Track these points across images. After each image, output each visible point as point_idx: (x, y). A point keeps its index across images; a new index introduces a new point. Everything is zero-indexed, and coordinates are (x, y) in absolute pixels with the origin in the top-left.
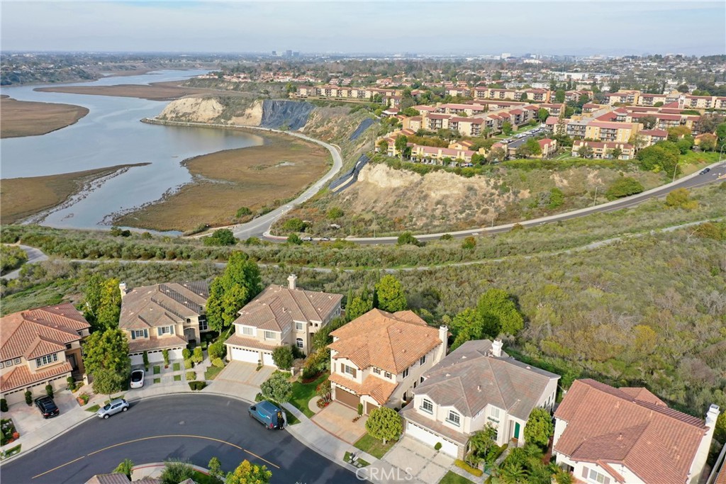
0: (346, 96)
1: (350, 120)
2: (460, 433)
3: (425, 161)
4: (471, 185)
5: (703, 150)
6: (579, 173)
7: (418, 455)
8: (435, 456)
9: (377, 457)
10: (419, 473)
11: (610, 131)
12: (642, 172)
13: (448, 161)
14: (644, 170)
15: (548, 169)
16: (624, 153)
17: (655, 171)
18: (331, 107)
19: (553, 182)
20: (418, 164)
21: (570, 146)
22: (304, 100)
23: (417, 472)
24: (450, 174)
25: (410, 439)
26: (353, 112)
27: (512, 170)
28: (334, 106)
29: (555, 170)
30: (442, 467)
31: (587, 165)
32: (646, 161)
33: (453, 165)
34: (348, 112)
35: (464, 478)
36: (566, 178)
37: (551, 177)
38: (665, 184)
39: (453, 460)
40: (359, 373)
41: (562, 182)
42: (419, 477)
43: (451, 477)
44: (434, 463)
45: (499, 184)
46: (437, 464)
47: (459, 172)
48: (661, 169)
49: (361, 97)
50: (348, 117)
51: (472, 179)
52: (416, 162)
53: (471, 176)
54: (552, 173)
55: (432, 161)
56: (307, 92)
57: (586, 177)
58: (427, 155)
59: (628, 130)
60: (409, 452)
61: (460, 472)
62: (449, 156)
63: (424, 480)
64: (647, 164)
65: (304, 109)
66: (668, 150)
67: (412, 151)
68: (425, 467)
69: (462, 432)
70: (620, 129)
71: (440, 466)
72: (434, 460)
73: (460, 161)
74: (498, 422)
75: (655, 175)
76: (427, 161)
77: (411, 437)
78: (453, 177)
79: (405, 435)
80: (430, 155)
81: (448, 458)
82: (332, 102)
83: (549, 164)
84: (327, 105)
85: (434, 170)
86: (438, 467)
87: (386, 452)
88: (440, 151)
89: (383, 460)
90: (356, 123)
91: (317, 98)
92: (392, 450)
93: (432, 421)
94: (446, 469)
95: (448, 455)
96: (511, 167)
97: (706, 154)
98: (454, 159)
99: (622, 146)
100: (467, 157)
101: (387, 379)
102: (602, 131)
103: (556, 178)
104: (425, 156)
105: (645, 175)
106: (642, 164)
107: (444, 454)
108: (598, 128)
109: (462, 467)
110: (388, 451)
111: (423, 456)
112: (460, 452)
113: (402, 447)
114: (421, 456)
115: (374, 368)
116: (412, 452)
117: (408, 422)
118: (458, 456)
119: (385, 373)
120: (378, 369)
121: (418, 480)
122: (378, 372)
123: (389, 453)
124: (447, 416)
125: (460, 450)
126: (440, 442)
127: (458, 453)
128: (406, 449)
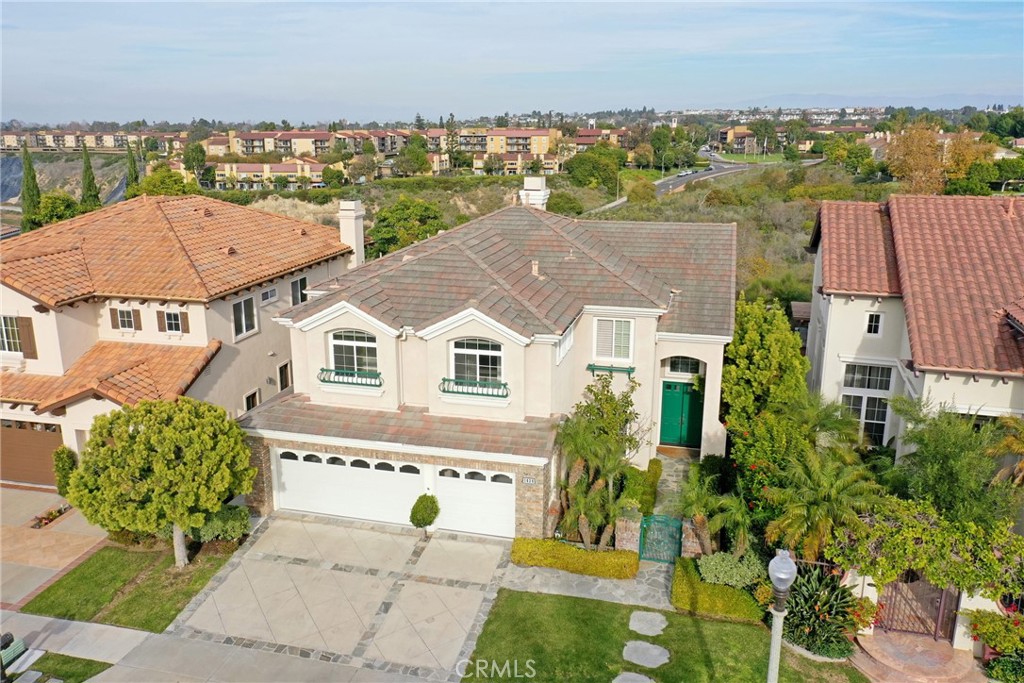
0: (94, 145)
1: (103, 176)
2: (511, 426)
3: (242, 186)
4: (327, 216)
5: (639, 167)
6: (490, 193)
7: (346, 569)
8: (417, 553)
9: (146, 625)
10: (369, 635)
11: (521, 141)
12: (576, 188)
13: (282, 183)
14: (577, 186)
15: (446, 189)
16: (546, 166)
17: (591, 186)
18: (67, 161)
19: (456, 208)
20: (230, 192)
21: (468, 166)
22: (13, 154)
23: (357, 638)
24: (288, 201)
25: (298, 525)
26: (107, 165)
27: (391, 192)
28: (73, 160)
29: (456, 191)
30: (464, 585)
31: (500, 182)
32: (577, 173)
33: (292, 189)
34: (99, 165)
35: (576, 599)
36: (473, 202)
37: (451, 202)
38: (608, 203)
39: (498, 551)
40: (45, 327)
41: (468, 208)
42: (371, 652)
43: (521, 612)
44: (422, 579)
45: (374, 212)
46: (438, 582)
47: (304, 196)
48: (598, 183)
49: (121, 146)
50: (100, 171)
51: (328, 207)
52: (225, 189)
53: (326, 202)
54: (453, 196)
55: (255, 185)
56: (19, 141)
57: (502, 199)
58: (244, 175)
59: (544, 138)
60: (301, 568)
61: (546, 583)
62: (284, 174)
63: (401, 660)
64: (581, 178)
65: (14, 168)
66: (603, 157)
67: (217, 172)
68: (386, 607)
69: (520, 420)
70: (533, 138)
71: (451, 583)
72: (419, 570)
73: (304, 181)
74: (630, 371)
75: (592, 192)
76: (246, 186)
77: (302, 517)
78: (295, 206)
79: (272, 517)
80: (251, 175)
81: (479, 548)
82: (67, 154)
83: (446, 182)
84: (58, 158)
85: (260, 198)
86: (444, 589)
87: (189, 595)
88: (266, 167)
89: (179, 630)
90: (115, 178)
91: (40, 150)
92: (221, 580)
93: (381, 415)
94: (483, 588)
95: (471, 539)
96: (389, 187)
97: (644, 171)
98: (293, 179)
99: (542, 157)
100: (315, 174)
101: (173, 338)
102: (509, 141)
103: (459, 203)
104: (240, 179)
105: (580, 193)
106: (573, 177)
107: (454, 537)
108: (504, 138)
109: (550, 560)
110: (206, 589)
111: (367, 566)
112: (529, 501)
113: (266, 557)
114: (359, 570)
115: (113, 306)
116: (316, 564)
117: (276, 455)
118: (519, 525)
119: (160, 314)
120: (129, 305)
121: (369, 666)
122: (130, 320)
123: (206, 595)
124: (446, 371)
125: (528, 494)
126: (429, 494)
127: (516, 511)
128: (285, 562)
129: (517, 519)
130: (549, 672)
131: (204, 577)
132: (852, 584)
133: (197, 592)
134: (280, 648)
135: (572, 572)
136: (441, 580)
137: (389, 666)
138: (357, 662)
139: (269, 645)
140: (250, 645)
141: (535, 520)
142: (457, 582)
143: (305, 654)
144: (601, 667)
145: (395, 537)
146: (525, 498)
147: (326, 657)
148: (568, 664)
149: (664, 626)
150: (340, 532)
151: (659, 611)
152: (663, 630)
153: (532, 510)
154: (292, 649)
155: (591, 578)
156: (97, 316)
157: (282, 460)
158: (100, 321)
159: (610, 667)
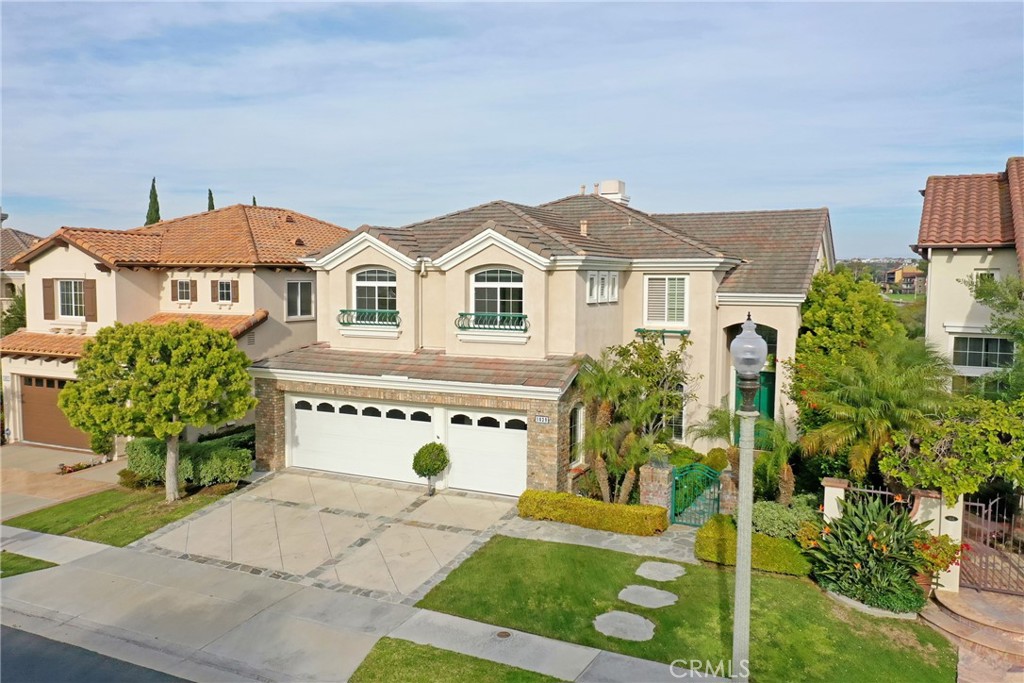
7: (336, 512)
8: (416, 504)
10: (332, 562)
23: (318, 563)
25: (303, 479)
30: (456, 530)
39: (507, 507)
42: (327, 575)
44: (412, 523)
46: (429, 526)
60: (289, 509)
61: (551, 534)
63: (358, 584)
68: (363, 542)
69: (539, 358)
71: (442, 528)
72: (413, 516)
77: (310, 473)
79: (281, 471)
86: (433, 533)
87: (165, 522)
89: (141, 546)
94: (476, 533)
95: (481, 495)
101: (224, 308)
107: (462, 494)
109: (560, 512)
110: (185, 519)
111: (359, 511)
112: (542, 445)
113: (259, 500)
114: (349, 513)
115: (174, 279)
116: (306, 506)
117: (292, 404)
118: (531, 474)
119: (214, 283)
120: (188, 276)
121: (319, 586)
122: (186, 292)
123: (183, 523)
124: (463, 306)
125: (541, 436)
126: (438, 442)
127: (528, 457)
128: (275, 504)
129: (529, 467)
130: (519, 601)
131: (188, 510)
132: (925, 520)
133: (175, 520)
134: (234, 565)
135: (585, 527)
136: (432, 525)
137: (341, 587)
138: (308, 582)
139: (224, 563)
140: (204, 561)
141: (548, 468)
142: (449, 528)
143: (256, 571)
144: (586, 603)
145: (399, 492)
146: (537, 441)
147: (277, 576)
148: (546, 595)
149: (679, 575)
150: (345, 485)
151: (679, 563)
152: (678, 578)
153: (545, 456)
154: (245, 567)
155: (606, 533)
156: (160, 288)
157: (297, 410)
158: (162, 294)
159: (597, 604)
